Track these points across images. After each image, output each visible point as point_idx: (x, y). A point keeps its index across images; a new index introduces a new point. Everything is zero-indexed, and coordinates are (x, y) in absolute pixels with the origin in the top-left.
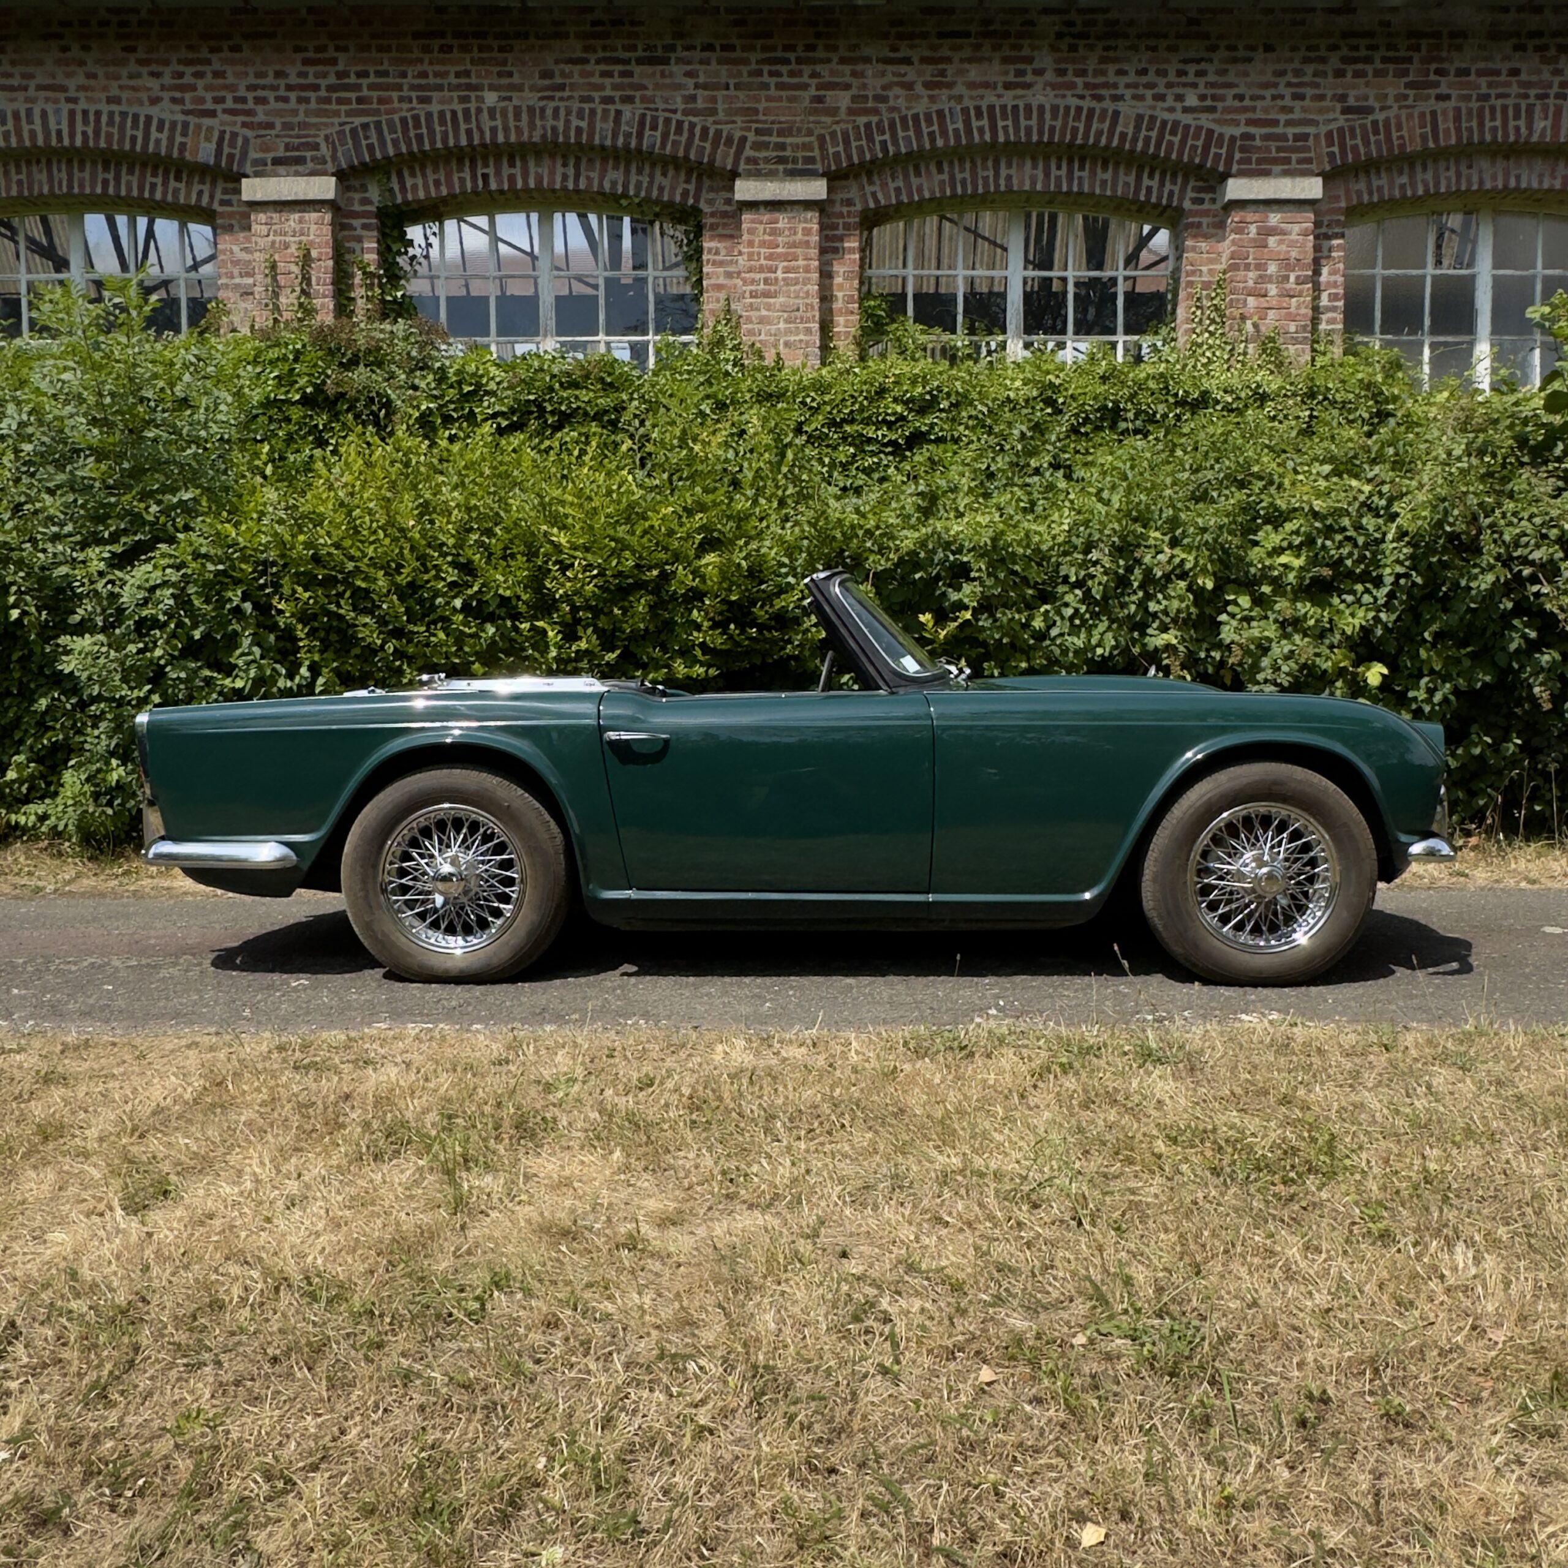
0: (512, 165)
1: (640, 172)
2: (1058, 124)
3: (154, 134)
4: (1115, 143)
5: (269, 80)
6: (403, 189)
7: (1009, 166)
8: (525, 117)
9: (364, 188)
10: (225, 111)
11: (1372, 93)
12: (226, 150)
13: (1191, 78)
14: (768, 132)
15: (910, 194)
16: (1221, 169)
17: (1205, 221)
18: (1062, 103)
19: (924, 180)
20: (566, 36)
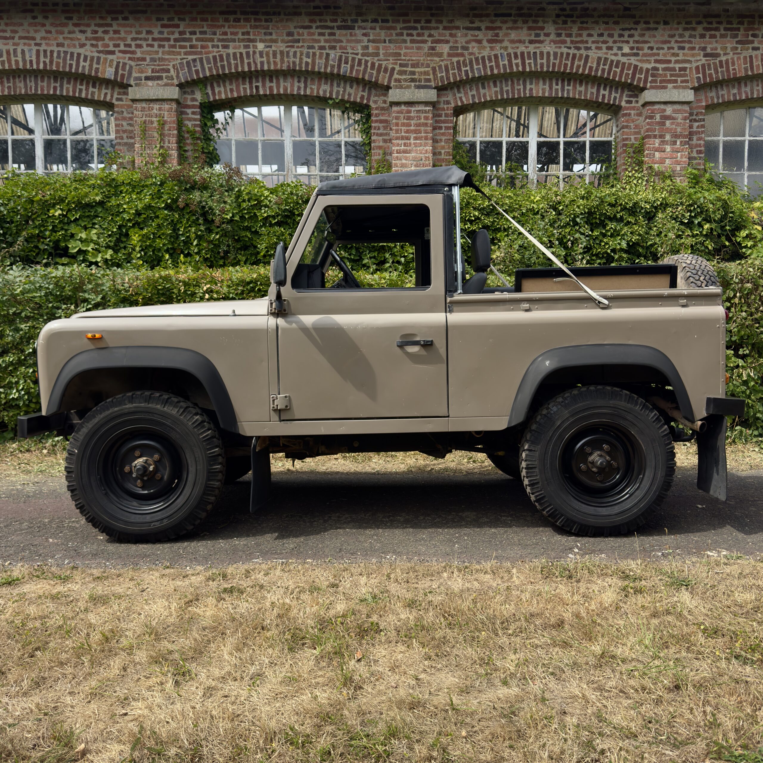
0: (271, 81)
1: (338, 86)
2: (557, 62)
3: (82, 63)
4: (587, 72)
5: (143, 35)
6: (214, 94)
7: (531, 84)
8: (278, 56)
9: (193, 93)
10: (120, 51)
11: (719, 46)
12: (120, 72)
13: (626, 38)
14: (406, 65)
15: (480, 98)
16: (641, 85)
17: (632, 112)
18: (559, 51)
19: (486, 91)
20: (300, 14)
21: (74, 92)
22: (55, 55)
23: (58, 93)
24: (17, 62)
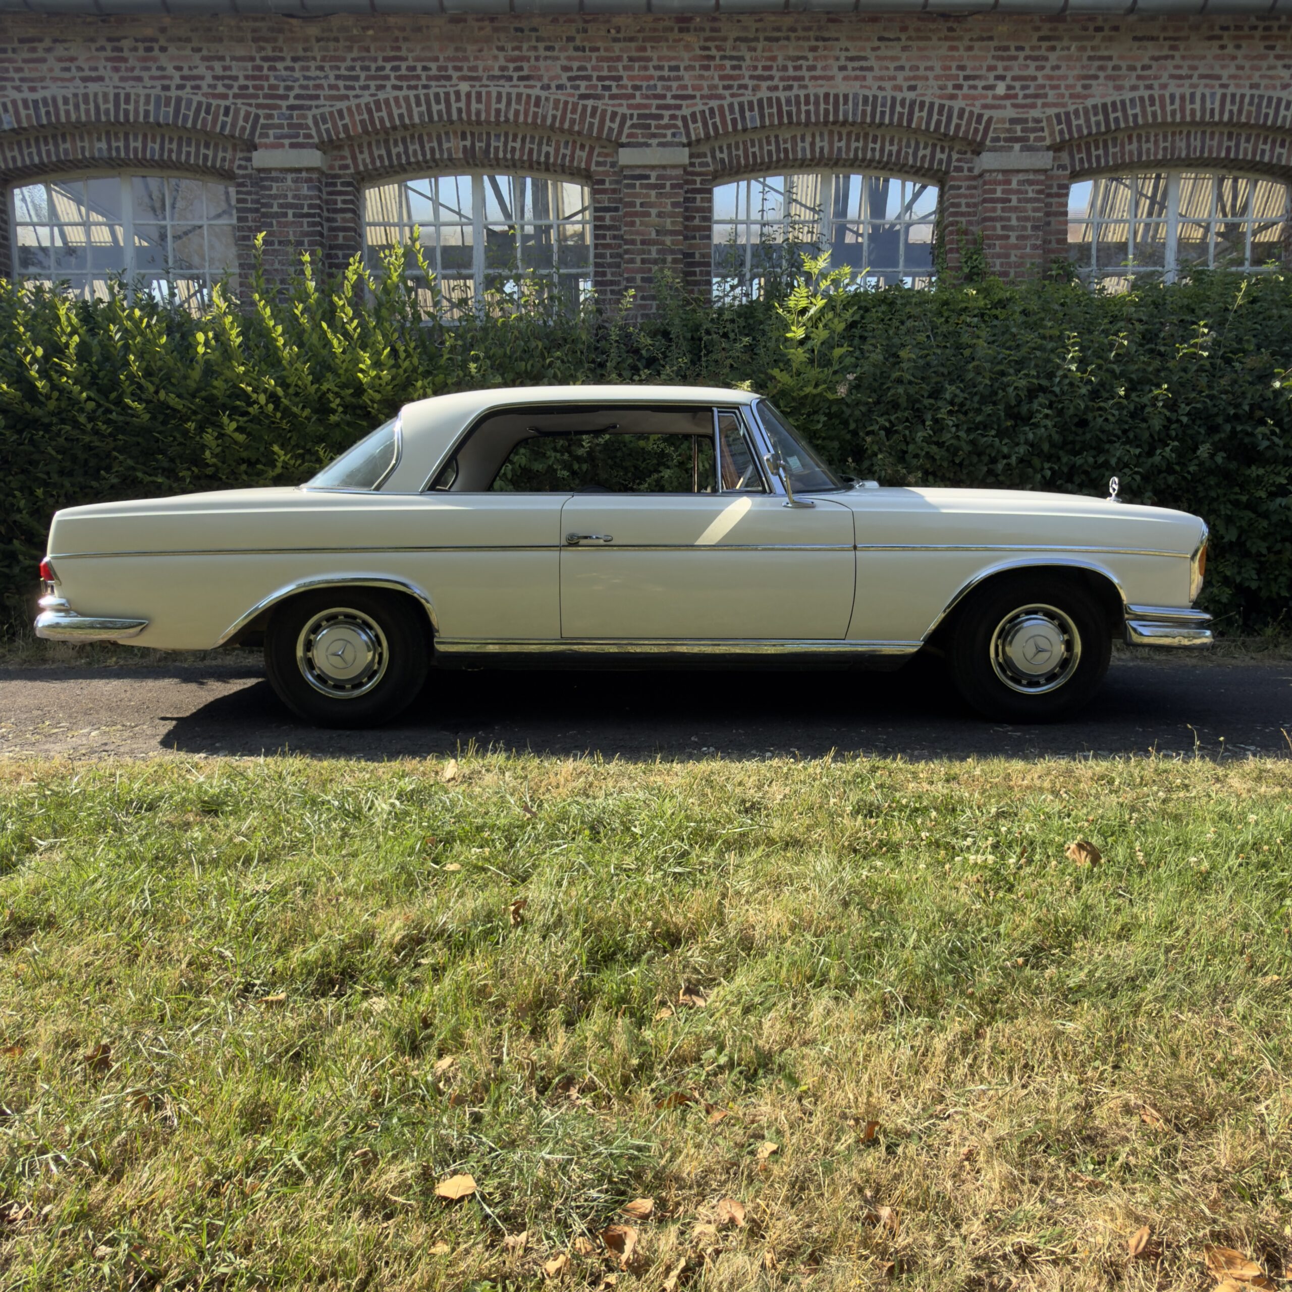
21: (1254, 154)
22: (1247, 100)
23: (1232, 155)
24: (1193, 112)
